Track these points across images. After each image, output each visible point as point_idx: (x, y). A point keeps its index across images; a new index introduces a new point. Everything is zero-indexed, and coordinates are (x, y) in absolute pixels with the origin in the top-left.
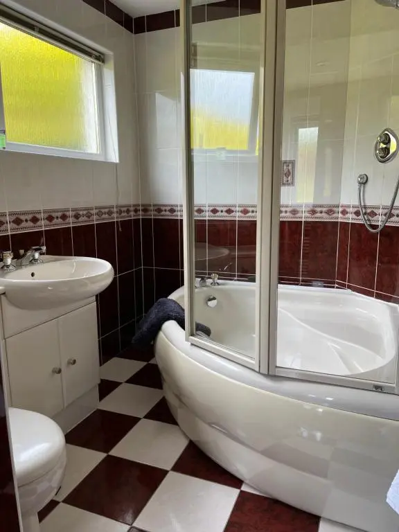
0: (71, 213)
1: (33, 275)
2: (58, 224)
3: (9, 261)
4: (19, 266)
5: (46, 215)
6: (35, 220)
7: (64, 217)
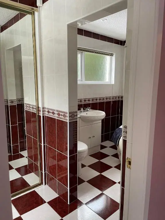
0: (98, 99)
1: (87, 114)
2: (95, 102)
3: (82, 110)
4: (84, 112)
5: (92, 99)
6: (89, 100)
7: (96, 100)
